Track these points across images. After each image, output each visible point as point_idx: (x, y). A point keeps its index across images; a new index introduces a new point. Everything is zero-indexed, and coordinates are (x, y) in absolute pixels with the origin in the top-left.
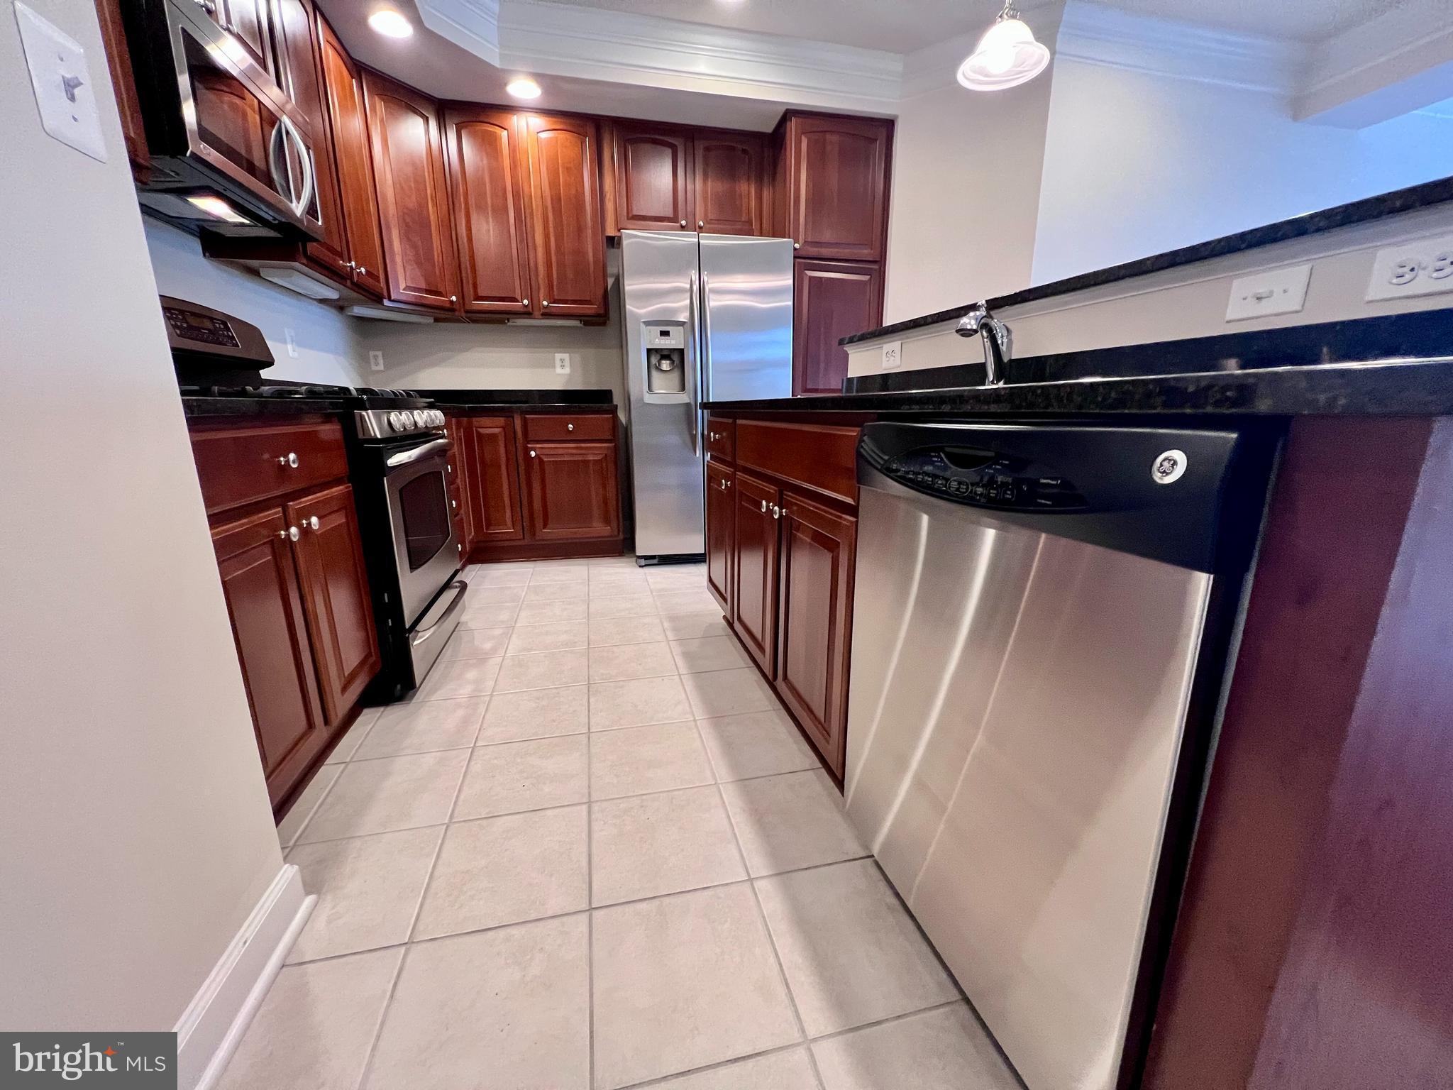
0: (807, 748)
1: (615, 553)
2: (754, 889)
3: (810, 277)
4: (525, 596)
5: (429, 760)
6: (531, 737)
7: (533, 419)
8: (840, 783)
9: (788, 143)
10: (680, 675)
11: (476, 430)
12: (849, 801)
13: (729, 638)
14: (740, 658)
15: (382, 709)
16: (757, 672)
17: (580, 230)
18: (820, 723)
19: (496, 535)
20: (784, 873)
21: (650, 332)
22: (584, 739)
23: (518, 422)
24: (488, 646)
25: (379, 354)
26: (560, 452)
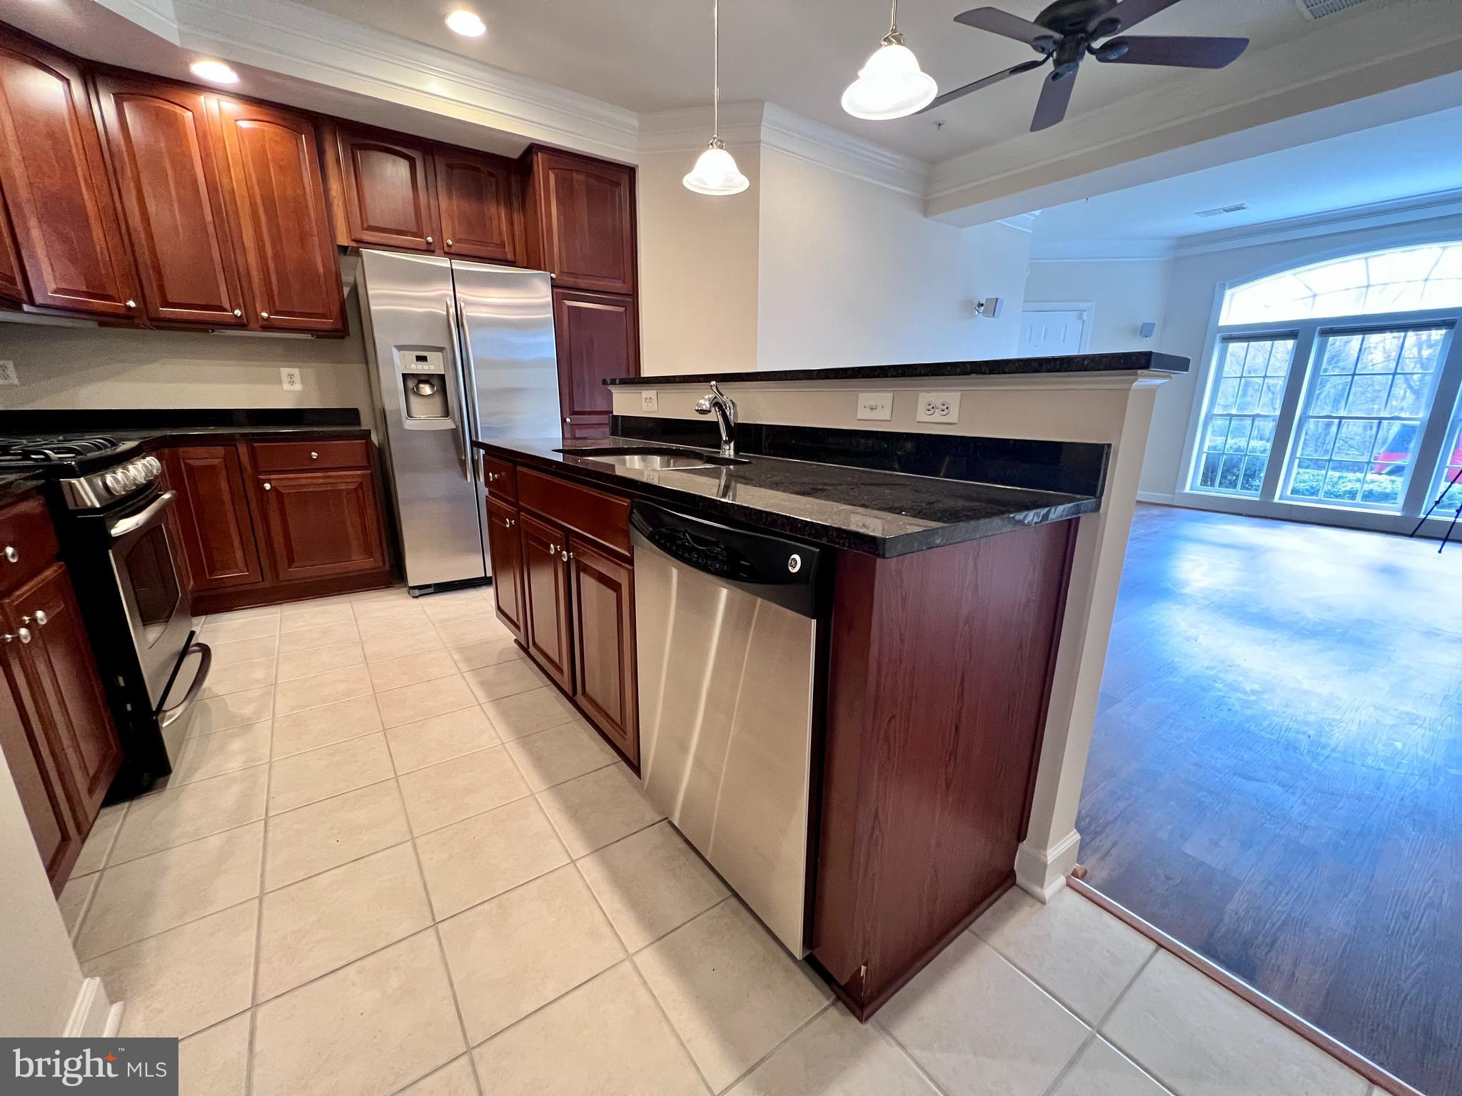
0: (608, 747)
1: (382, 585)
2: (577, 868)
3: (568, 306)
4: (279, 647)
5: (215, 842)
6: (330, 795)
7: (259, 447)
8: (636, 768)
9: (536, 175)
10: (480, 705)
11: (185, 463)
12: (646, 783)
13: (523, 661)
14: (538, 679)
15: (127, 804)
16: (555, 688)
17: (303, 237)
18: (617, 725)
19: (224, 581)
20: (599, 848)
21: (404, 356)
22: (393, 784)
23: (243, 450)
24: (248, 711)
26: (303, 482)
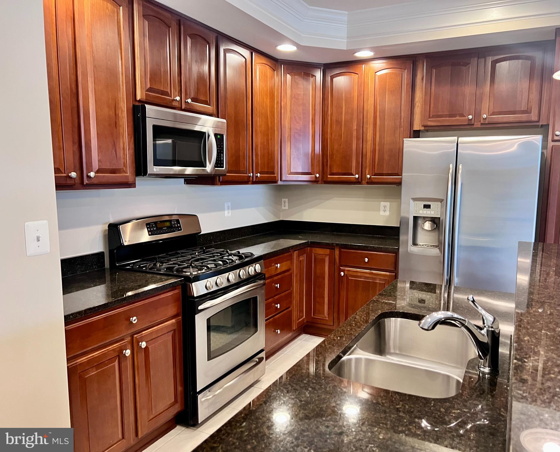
7: (344, 252)
15: (184, 429)
19: (317, 320)
21: (416, 205)
23: (337, 252)
25: (287, 200)
26: (359, 274)
